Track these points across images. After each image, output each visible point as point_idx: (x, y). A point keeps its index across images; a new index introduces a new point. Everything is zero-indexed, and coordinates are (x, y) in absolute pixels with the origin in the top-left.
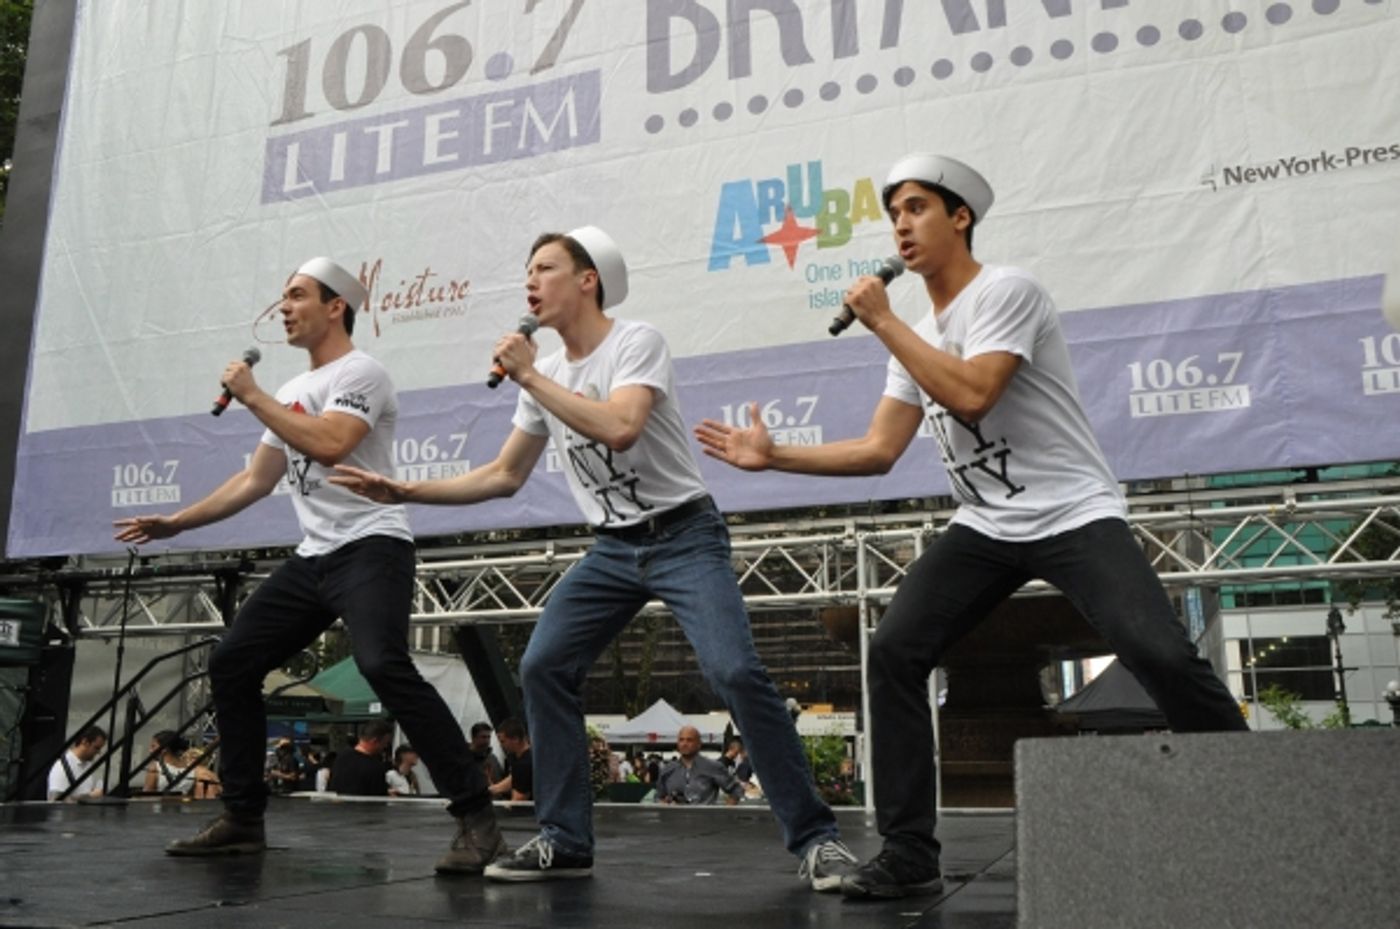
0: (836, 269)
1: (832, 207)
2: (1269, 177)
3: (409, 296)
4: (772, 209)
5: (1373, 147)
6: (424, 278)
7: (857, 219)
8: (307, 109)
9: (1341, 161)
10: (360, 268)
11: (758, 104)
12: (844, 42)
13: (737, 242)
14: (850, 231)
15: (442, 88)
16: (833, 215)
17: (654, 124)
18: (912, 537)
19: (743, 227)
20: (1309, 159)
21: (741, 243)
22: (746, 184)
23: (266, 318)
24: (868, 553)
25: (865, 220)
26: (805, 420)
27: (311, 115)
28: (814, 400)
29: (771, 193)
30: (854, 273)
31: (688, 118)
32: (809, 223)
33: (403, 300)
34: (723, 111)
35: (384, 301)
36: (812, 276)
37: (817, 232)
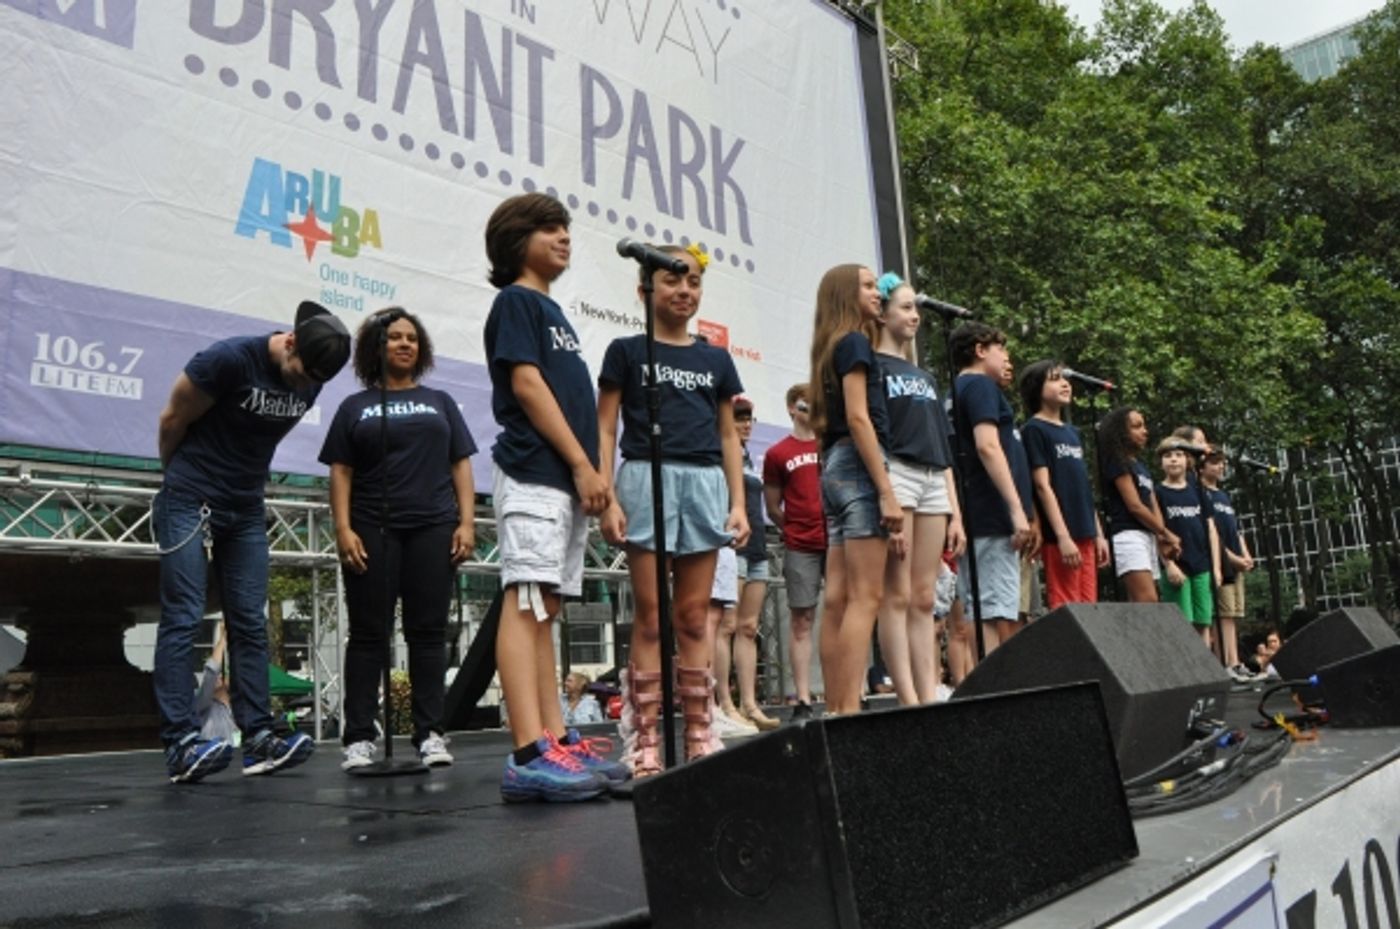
0: (344, 277)
1: (346, 223)
2: (601, 317)
4: (297, 202)
7: (364, 242)
9: (631, 323)
11: (293, 100)
12: (367, 88)
13: (264, 217)
14: (357, 248)
16: (346, 229)
17: (194, 64)
19: (271, 207)
22: (276, 168)
25: (369, 244)
29: (298, 186)
30: (358, 284)
31: (228, 77)
32: (326, 227)
34: (261, 89)
36: (325, 274)
37: (332, 238)
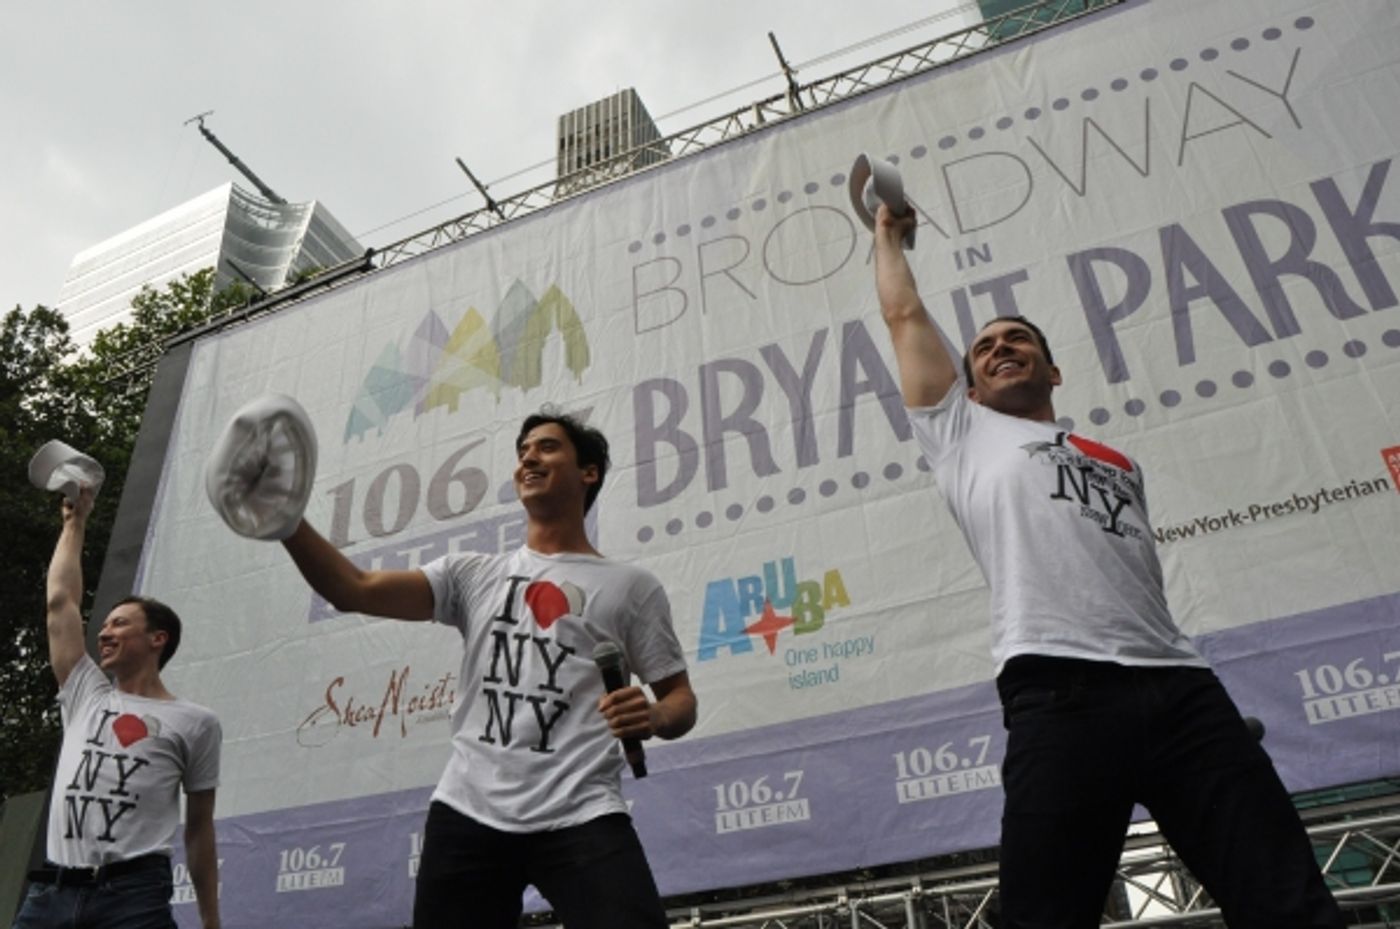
0: (813, 653)
1: (806, 598)
2: (1188, 535)
3: (433, 699)
4: (752, 603)
5: (1271, 503)
6: (445, 681)
7: (829, 607)
8: (350, 538)
9: (1246, 517)
10: (391, 674)
11: (735, 512)
12: (806, 452)
13: (722, 634)
14: (822, 617)
15: (463, 513)
16: (807, 605)
17: (645, 534)
18: (901, 901)
19: (727, 620)
20: (1218, 517)
21: (726, 634)
22: (727, 582)
23: (308, 724)
24: (861, 920)
25: (836, 607)
26: (792, 794)
27: (353, 543)
28: (799, 774)
29: (751, 588)
30: (829, 654)
31: (674, 527)
32: (786, 612)
33: (427, 703)
34: (704, 520)
35: (410, 704)
36: (791, 660)
37: (793, 620)
